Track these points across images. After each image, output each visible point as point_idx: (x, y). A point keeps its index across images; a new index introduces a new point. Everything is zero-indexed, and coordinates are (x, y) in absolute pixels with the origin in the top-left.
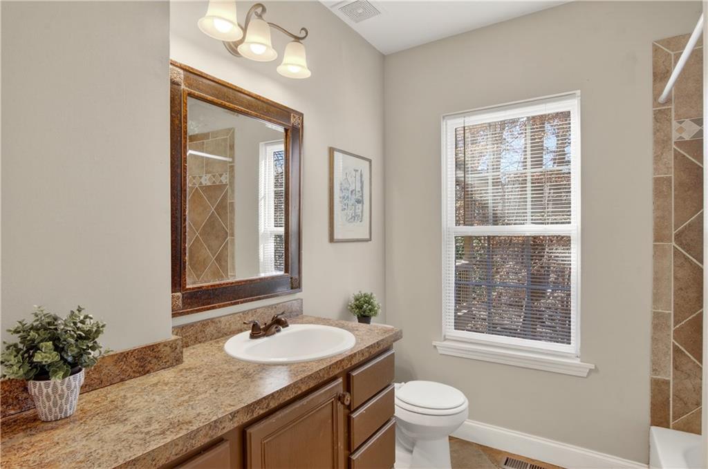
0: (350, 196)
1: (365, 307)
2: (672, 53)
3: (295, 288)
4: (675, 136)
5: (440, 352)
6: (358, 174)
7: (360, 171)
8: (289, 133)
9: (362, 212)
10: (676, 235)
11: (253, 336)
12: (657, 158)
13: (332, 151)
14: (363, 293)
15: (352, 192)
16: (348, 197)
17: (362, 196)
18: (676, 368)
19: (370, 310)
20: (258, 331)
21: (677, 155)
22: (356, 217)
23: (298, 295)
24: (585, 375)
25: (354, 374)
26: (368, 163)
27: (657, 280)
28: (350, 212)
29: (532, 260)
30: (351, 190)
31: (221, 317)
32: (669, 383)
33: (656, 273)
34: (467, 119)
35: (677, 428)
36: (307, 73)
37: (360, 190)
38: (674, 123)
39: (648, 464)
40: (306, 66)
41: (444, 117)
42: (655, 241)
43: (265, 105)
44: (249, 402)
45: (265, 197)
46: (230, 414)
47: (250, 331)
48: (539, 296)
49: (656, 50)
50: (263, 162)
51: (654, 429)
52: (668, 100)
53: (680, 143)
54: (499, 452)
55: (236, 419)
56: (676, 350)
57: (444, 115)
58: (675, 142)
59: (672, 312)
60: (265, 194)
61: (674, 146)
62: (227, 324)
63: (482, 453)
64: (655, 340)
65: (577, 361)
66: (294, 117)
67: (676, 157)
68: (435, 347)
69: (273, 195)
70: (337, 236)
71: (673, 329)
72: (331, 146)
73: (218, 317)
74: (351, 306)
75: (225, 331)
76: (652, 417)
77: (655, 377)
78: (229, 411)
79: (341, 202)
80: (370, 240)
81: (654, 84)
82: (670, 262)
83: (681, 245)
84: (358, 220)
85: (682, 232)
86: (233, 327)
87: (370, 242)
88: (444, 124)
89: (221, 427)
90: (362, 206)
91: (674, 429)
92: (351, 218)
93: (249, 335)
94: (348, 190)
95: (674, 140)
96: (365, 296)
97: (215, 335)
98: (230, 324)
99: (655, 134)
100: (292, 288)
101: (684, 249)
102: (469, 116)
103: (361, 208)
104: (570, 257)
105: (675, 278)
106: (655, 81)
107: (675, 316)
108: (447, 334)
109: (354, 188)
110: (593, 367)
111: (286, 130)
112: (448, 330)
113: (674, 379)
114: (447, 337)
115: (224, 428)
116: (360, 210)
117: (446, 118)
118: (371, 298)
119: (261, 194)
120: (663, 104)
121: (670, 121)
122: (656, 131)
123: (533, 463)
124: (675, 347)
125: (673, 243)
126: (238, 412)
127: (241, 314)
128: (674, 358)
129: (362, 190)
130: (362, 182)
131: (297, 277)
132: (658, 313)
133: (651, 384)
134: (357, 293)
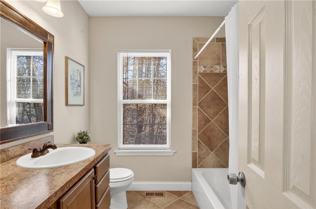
0: (75, 83)
1: (84, 137)
2: (198, 43)
3: (50, 129)
4: (198, 71)
5: (117, 155)
6: (79, 72)
7: (79, 71)
8: (47, 44)
9: (80, 91)
10: (199, 103)
11: (33, 156)
12: (194, 78)
13: (67, 58)
14: (82, 131)
15: (76, 81)
16: (74, 83)
17: (80, 83)
18: (199, 148)
19: (87, 139)
20: (36, 153)
21: (199, 77)
22: (77, 94)
23: (51, 134)
24: (172, 155)
25: (98, 166)
26: (83, 67)
27: (194, 119)
28: (75, 91)
29: (139, 116)
30: (75, 80)
31: (9, 148)
32: (197, 153)
33: (193, 116)
34: (128, 54)
35: (199, 167)
36: (61, 15)
37: (79, 80)
38: (198, 66)
39: (191, 181)
40: (60, 10)
41: (118, 51)
42: (193, 106)
43: (34, 26)
44: (62, 186)
45: (10, 80)
46: (55, 193)
47: (32, 153)
48: (140, 132)
49: (194, 41)
50: (9, 60)
51: (193, 169)
52: (197, 59)
53: (200, 73)
54: (143, 192)
55: (57, 195)
56: (199, 142)
57: (119, 50)
58: (199, 73)
59: (198, 129)
60: (11, 79)
61: (198, 74)
62: (13, 152)
63: (137, 194)
64: (193, 139)
65: (170, 150)
66: (50, 37)
67: (199, 78)
68: (115, 153)
69: (16, 80)
70: (69, 103)
71: (198, 135)
72: (66, 56)
73: (7, 148)
74: (76, 138)
75: (11, 156)
76: (193, 165)
77: (193, 152)
78: (53, 192)
79: (71, 85)
80: (84, 105)
81: (193, 52)
82: (197, 112)
83: (200, 107)
84: (78, 95)
85: (200, 103)
86: (16, 154)
87: (83, 106)
88: (118, 54)
89: (51, 201)
90: (80, 88)
91: (198, 168)
92: (76, 94)
93: (31, 156)
94: (74, 80)
95: (198, 72)
96: (84, 132)
97: (5, 159)
98: (14, 152)
99: (193, 69)
100: (48, 130)
101: (201, 108)
102: (129, 52)
103: (80, 89)
104: (166, 112)
105: (198, 118)
106: (193, 51)
107: (198, 130)
108: (120, 147)
109: (77, 79)
110: (175, 151)
111: (45, 43)
112: (120, 145)
113: (198, 151)
114: (120, 148)
115: (52, 201)
116: (79, 90)
117: (119, 52)
118: (86, 133)
119: (8, 78)
120: (195, 60)
121: (197, 65)
122: (194, 68)
123: (156, 192)
124: (198, 140)
125: (198, 106)
126: (58, 191)
127: (21, 145)
128: (198, 145)
129: (80, 80)
130: (80, 77)
131: (51, 123)
132: (194, 130)
133: (192, 154)
134: (79, 131)
